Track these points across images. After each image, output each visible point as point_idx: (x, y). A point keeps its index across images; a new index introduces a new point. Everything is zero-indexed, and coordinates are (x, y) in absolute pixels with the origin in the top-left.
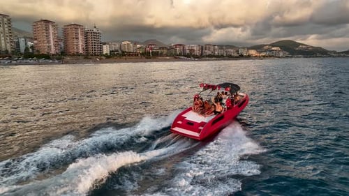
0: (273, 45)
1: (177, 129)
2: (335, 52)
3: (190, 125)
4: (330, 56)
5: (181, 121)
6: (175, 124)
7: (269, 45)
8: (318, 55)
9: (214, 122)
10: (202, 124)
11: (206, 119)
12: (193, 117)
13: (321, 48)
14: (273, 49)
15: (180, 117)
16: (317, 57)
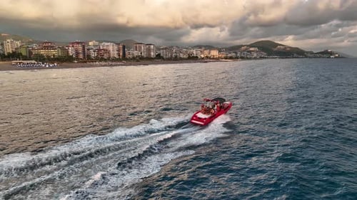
0: (251, 46)
1: (193, 121)
2: (312, 53)
3: (200, 119)
4: (306, 57)
5: (195, 117)
6: (192, 119)
7: (247, 46)
8: (295, 55)
9: (210, 118)
10: (205, 119)
11: (206, 116)
12: (200, 115)
13: (297, 48)
14: (251, 49)
15: (195, 116)
16: (293, 58)
